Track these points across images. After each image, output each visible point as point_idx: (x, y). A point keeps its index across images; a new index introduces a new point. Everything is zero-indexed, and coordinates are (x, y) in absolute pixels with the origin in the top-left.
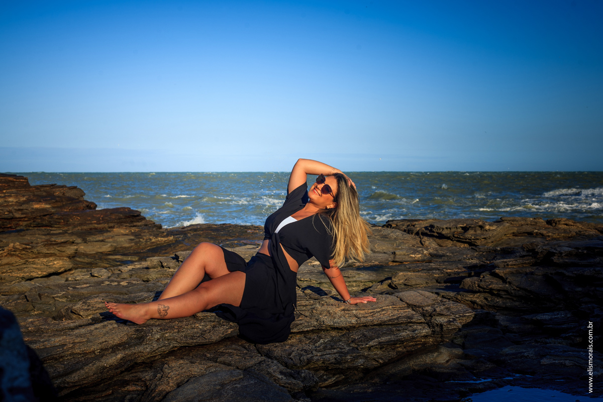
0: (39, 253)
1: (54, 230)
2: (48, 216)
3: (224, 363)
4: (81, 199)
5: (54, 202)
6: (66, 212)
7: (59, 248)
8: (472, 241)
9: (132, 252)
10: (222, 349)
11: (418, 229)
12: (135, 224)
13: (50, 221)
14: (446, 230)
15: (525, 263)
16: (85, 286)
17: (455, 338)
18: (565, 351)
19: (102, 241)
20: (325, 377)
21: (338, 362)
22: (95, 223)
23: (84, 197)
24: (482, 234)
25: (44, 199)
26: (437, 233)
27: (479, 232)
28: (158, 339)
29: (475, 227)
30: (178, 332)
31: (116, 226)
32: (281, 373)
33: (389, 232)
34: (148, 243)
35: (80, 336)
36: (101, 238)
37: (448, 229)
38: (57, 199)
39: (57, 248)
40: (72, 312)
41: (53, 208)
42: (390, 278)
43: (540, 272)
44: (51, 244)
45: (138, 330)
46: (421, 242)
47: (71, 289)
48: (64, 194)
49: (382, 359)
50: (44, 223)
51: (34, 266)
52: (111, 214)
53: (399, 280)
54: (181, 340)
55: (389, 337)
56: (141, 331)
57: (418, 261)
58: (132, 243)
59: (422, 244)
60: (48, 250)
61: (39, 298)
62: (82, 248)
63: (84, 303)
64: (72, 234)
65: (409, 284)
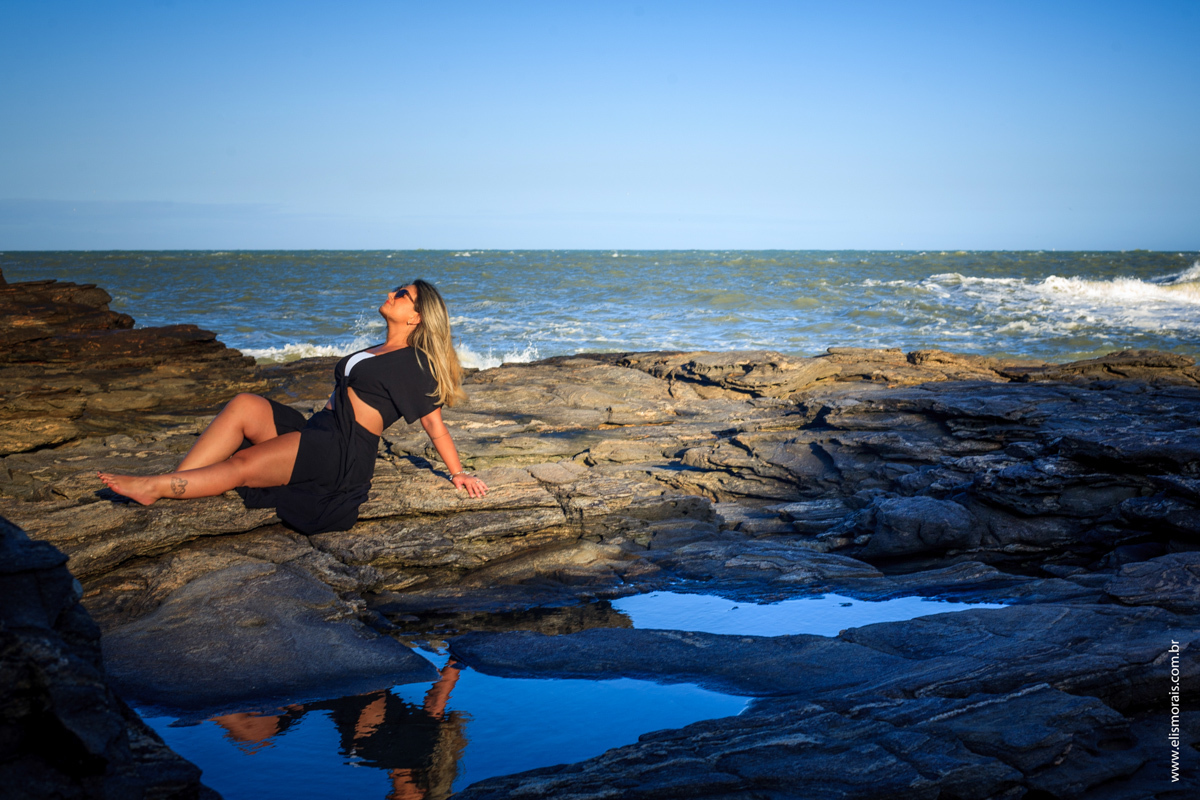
0: (18, 410)
1: (51, 368)
2: (40, 342)
3: (256, 556)
4: (104, 309)
5: (53, 315)
6: (75, 334)
7: (53, 402)
8: (756, 389)
9: (190, 408)
10: (258, 539)
11: (671, 368)
12: (205, 356)
13: (44, 352)
14: (714, 369)
15: (788, 425)
16: (80, 458)
17: (639, 536)
18: (767, 550)
19: (137, 388)
20: (398, 577)
21: (417, 556)
22: (129, 356)
23: (109, 304)
24: (774, 378)
25: (33, 309)
26: (701, 376)
27: (769, 373)
28: (168, 525)
29: (763, 366)
30: (198, 516)
31: (169, 360)
32: (331, 568)
33: (620, 373)
34: (221, 392)
35: (60, 519)
36: (134, 384)
37: (719, 369)
38: (58, 308)
39: (50, 402)
40: (53, 492)
41: (50, 325)
42: (588, 450)
43: (805, 439)
44: (40, 395)
45: (139, 512)
46: (669, 390)
47: (59, 462)
48: (70, 299)
49: (486, 555)
50: (33, 355)
51: (10, 433)
52: (159, 337)
53: (602, 452)
54: (201, 526)
55: (500, 525)
56: (144, 514)
57: (650, 423)
58: (190, 392)
59: (671, 394)
60: (33, 404)
61: (9, 477)
62: (100, 401)
63: (70, 478)
64: (83, 376)
65: (617, 459)
